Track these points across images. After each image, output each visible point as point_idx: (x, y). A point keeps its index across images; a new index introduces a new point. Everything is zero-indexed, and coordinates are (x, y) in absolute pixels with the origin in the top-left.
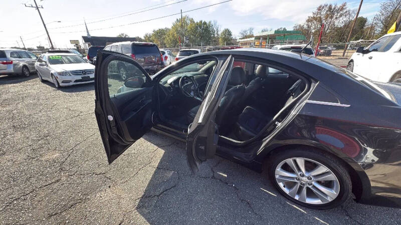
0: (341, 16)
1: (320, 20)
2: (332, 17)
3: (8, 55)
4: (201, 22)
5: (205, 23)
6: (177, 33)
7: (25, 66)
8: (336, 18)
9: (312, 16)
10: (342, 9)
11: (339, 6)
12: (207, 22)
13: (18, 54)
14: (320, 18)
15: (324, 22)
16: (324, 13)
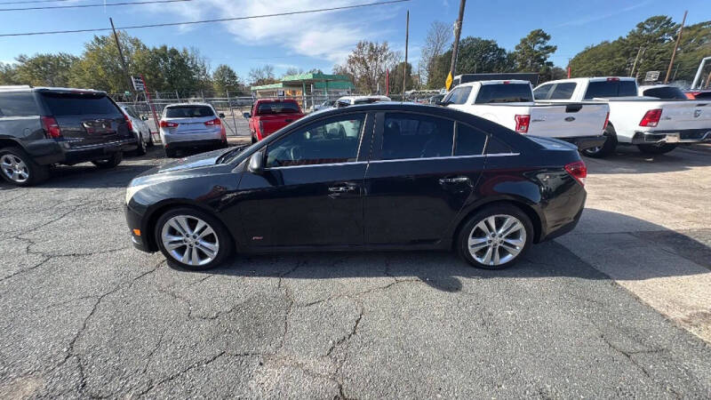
0: (385, 59)
1: (364, 62)
2: (376, 60)
4: (165, 48)
5: (174, 52)
6: (104, 69)
8: (381, 61)
9: (353, 55)
10: (385, 49)
11: (381, 45)
12: (181, 51)
14: (363, 58)
15: (369, 64)
16: (366, 52)
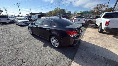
2: (101, 8)
3: (9, 18)
4: (62, 9)
7: (13, 20)
8: (103, 8)
9: (95, 7)
10: (105, 5)
12: (64, 9)
13: (11, 17)
15: (99, 9)
16: (99, 6)
